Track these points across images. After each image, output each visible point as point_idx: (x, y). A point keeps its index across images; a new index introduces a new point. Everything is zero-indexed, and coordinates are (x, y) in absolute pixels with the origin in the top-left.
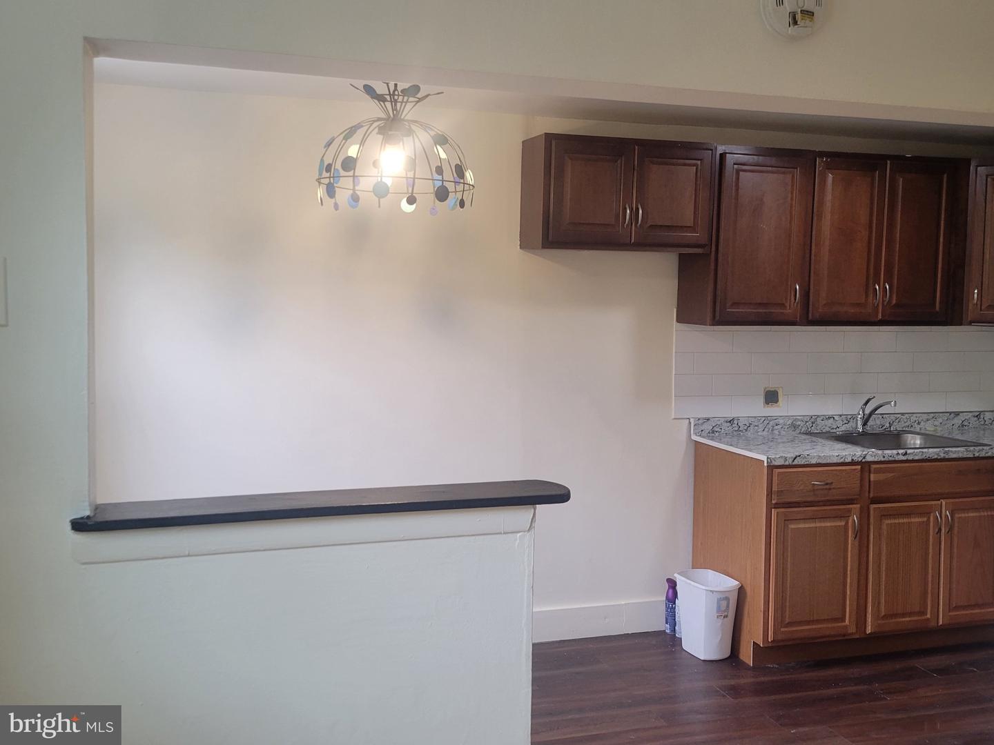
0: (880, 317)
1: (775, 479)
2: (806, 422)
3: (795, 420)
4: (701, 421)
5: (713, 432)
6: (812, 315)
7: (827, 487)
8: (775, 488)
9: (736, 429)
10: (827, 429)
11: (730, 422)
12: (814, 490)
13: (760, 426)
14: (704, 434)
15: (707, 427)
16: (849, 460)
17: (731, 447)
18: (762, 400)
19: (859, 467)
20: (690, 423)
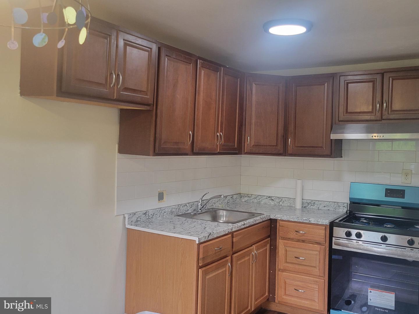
0: (218, 151)
1: (201, 250)
2: (177, 209)
3: (172, 208)
4: (131, 216)
5: (137, 221)
6: (196, 150)
7: (220, 250)
8: (201, 256)
9: (148, 218)
10: (184, 212)
11: (145, 214)
12: (215, 253)
13: (158, 214)
14: (133, 223)
15: (134, 219)
16: (227, 232)
17: (162, 232)
18: (157, 198)
19: (230, 235)
20: (125, 217)
